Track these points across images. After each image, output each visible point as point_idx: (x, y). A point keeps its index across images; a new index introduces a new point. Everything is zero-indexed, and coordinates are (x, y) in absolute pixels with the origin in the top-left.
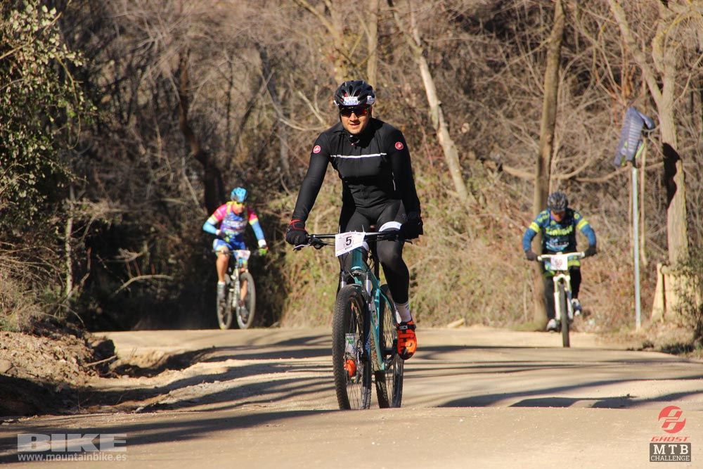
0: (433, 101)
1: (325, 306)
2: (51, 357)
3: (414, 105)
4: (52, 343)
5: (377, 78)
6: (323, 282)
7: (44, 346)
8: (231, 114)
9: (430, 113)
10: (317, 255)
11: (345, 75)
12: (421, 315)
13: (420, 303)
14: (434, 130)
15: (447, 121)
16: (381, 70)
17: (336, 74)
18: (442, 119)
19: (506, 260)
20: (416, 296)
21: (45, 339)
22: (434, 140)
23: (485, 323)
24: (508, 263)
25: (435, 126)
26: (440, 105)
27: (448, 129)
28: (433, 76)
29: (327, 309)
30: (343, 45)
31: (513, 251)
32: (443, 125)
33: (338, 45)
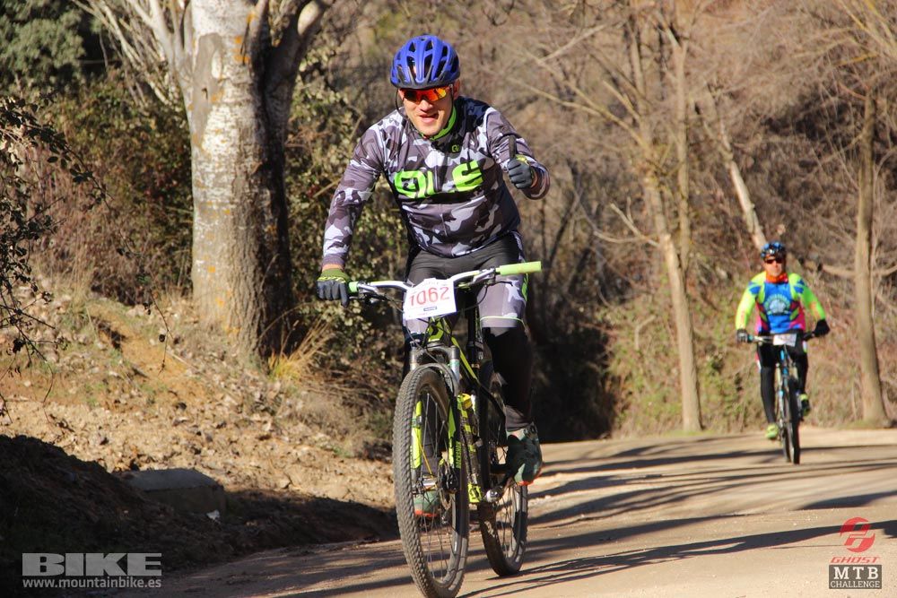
0: (747, 205)
1: (650, 415)
2: (386, 481)
3: (728, 210)
4: (385, 466)
5: (689, 186)
6: (647, 392)
7: (378, 471)
8: (547, 231)
9: (744, 218)
10: (640, 365)
11: (657, 184)
12: (748, 420)
13: (746, 409)
14: (749, 234)
15: (762, 223)
16: (692, 178)
17: (647, 185)
18: (757, 223)
19: (831, 359)
20: (742, 401)
21: (378, 463)
22: (750, 244)
23: (814, 424)
24: (833, 363)
25: (750, 230)
26: (755, 209)
27: (764, 232)
28: (745, 180)
29: (653, 419)
30: (652, 155)
31: (837, 349)
32: (758, 229)
33: (647, 155)
